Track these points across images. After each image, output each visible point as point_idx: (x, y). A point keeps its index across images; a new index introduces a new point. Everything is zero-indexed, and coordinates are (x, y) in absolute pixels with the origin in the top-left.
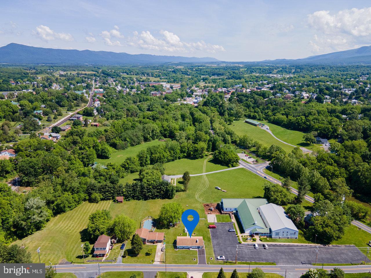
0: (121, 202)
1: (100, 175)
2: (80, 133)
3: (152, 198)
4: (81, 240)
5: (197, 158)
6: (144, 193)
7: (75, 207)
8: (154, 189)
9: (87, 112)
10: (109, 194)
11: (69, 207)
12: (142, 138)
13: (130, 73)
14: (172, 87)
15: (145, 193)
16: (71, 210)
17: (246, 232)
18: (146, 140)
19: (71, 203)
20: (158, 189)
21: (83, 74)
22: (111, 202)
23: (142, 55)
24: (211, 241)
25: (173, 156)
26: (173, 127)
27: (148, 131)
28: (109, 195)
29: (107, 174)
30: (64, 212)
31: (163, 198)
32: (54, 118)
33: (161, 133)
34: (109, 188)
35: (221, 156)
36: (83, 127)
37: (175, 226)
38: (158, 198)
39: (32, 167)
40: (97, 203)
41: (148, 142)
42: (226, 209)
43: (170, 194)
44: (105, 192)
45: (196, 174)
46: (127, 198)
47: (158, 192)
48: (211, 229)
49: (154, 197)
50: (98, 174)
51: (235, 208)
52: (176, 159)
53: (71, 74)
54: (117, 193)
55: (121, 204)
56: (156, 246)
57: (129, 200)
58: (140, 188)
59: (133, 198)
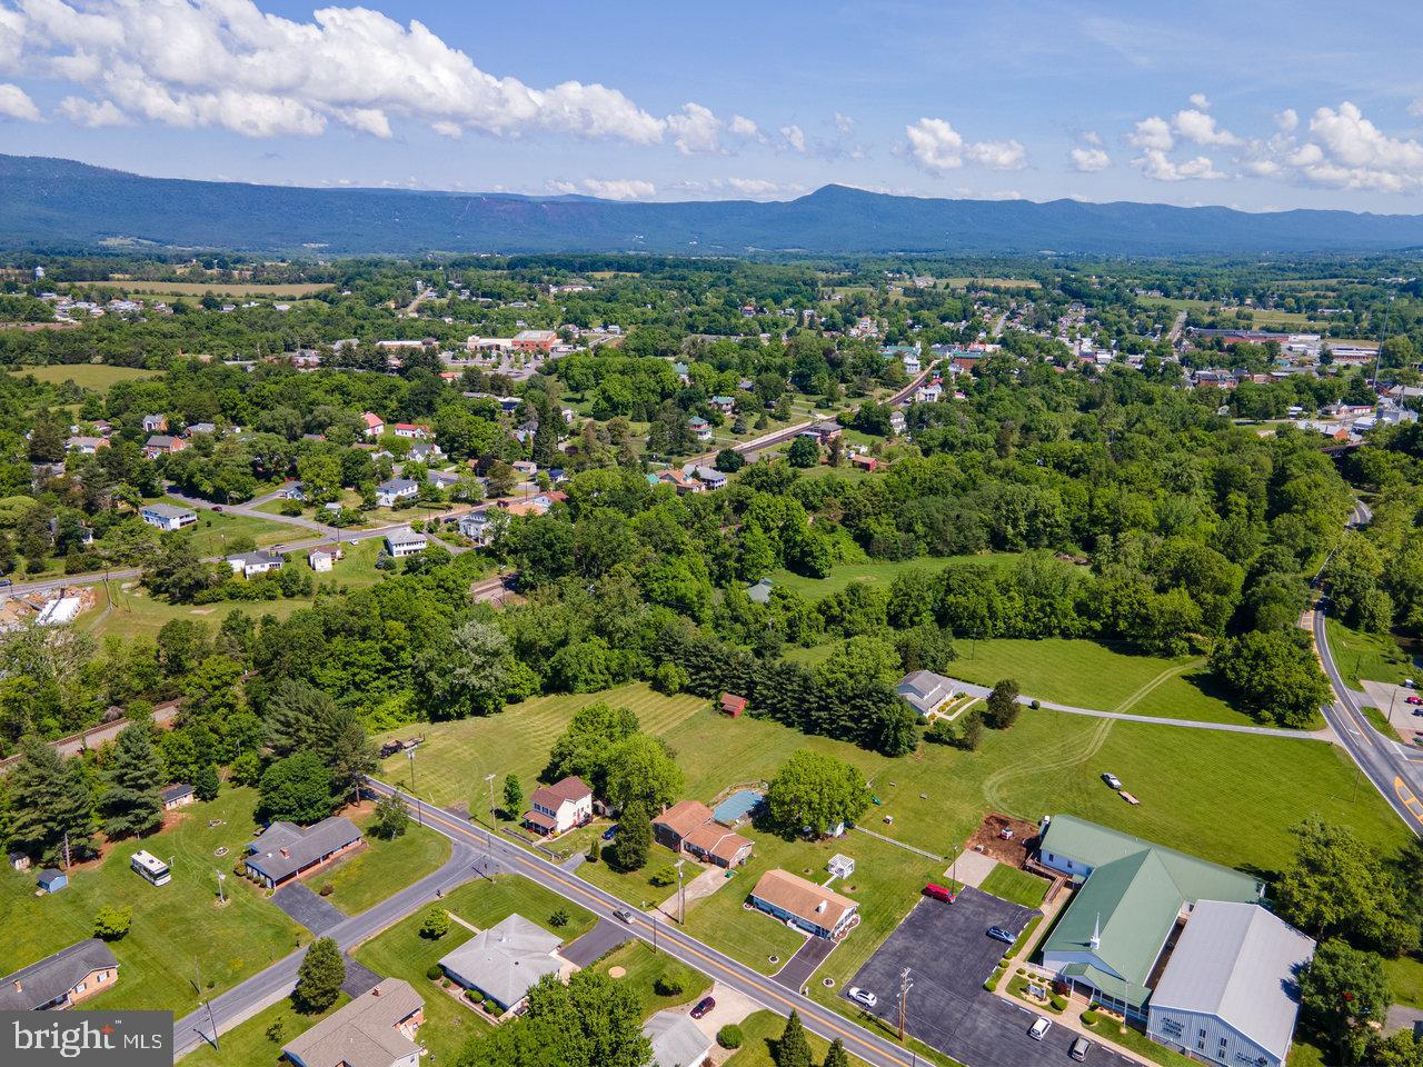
0: (731, 713)
1: (736, 619)
2: (776, 478)
3: (831, 734)
4: (539, 774)
5: (1146, 653)
6: (806, 706)
7: (604, 688)
8: (842, 702)
9: (867, 419)
10: (709, 677)
11: (587, 682)
12: (983, 534)
13: (1180, 290)
14: (1326, 357)
15: (810, 709)
16: (590, 692)
17: (1045, 962)
18: (999, 542)
19: (593, 672)
20: (854, 707)
21: (987, 290)
22: (707, 704)
23: (1300, 215)
24: (888, 935)
25: (1037, 620)
26: (1131, 514)
27: (1014, 511)
28: (708, 681)
29: (757, 621)
30: (571, 691)
31: (865, 746)
32: (757, 426)
33: (1075, 530)
34: (712, 657)
35: (1240, 664)
36: (823, 463)
37: (818, 842)
38: (850, 741)
39: (549, 546)
40: (669, 695)
41: (1008, 554)
42: (1051, 857)
43: (887, 737)
44: (698, 669)
45: (1080, 706)
46: (756, 706)
47: (851, 718)
48: (931, 900)
49: (838, 733)
50: (727, 613)
51: (1090, 865)
52: (1051, 635)
53: (947, 286)
54: (732, 683)
55: (728, 720)
56: (703, 870)
57: (761, 715)
58: (799, 686)
59: (774, 712)
